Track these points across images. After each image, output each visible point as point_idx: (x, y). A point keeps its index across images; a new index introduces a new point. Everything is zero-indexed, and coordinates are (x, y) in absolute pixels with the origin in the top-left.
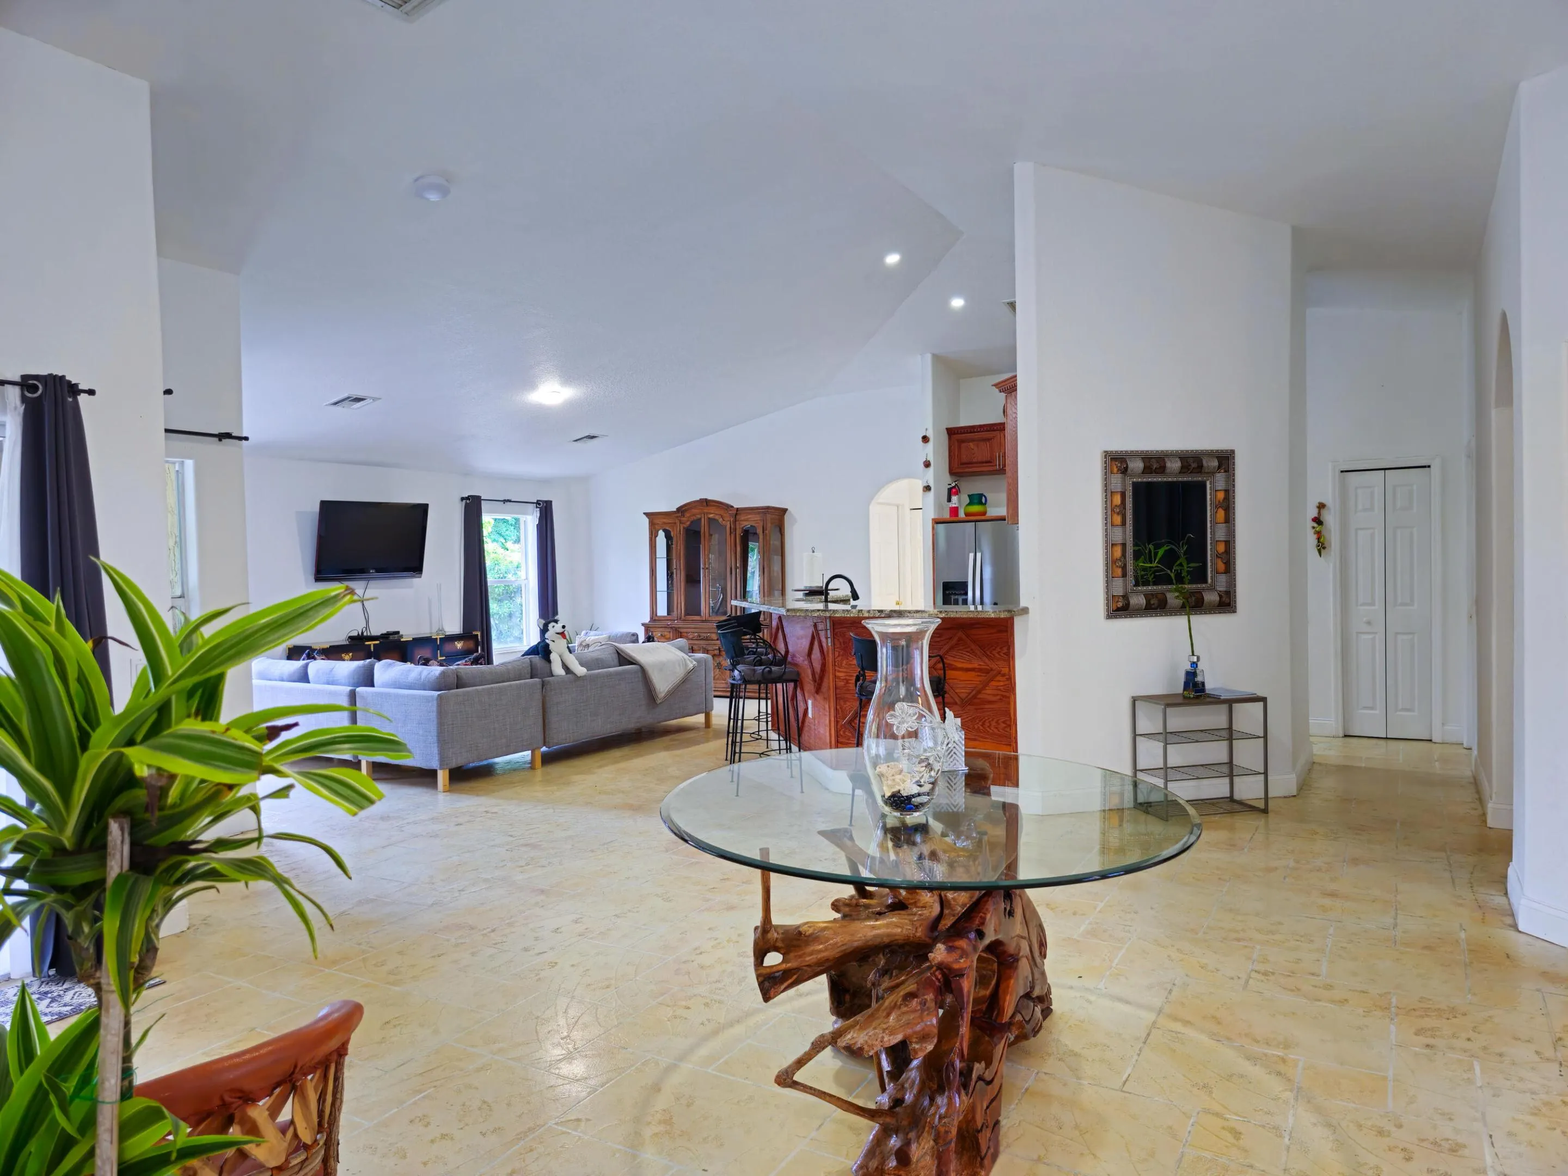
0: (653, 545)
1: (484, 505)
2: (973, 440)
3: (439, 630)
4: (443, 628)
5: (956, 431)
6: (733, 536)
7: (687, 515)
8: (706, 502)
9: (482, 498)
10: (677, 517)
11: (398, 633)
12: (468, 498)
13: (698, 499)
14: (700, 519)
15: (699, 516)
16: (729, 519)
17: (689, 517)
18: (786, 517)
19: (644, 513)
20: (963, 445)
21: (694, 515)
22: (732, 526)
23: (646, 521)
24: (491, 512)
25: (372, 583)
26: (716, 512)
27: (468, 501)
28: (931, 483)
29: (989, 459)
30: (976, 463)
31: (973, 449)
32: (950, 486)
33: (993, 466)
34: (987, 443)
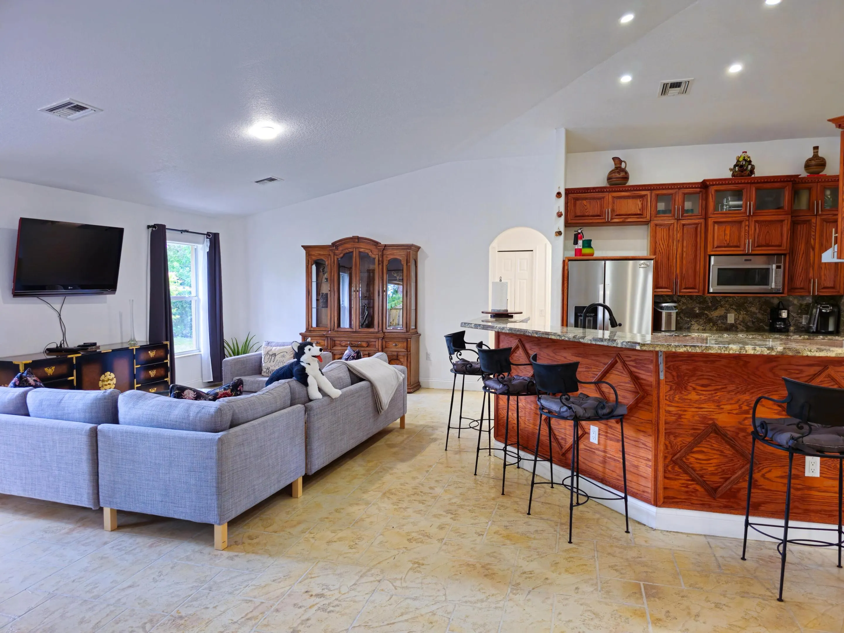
0: (309, 271)
1: (168, 234)
2: (586, 199)
3: (131, 340)
4: (134, 339)
5: (573, 192)
6: (380, 266)
7: (340, 248)
8: (357, 239)
9: (167, 227)
10: (331, 250)
11: (95, 344)
12: (154, 226)
13: (351, 236)
14: (352, 252)
15: (351, 250)
16: (377, 253)
17: (342, 250)
18: (419, 253)
19: (302, 246)
20: (578, 202)
21: (347, 249)
22: (380, 259)
23: (304, 252)
24: (173, 239)
25: (69, 299)
26: (367, 247)
27: (154, 229)
28: (562, 229)
29: (599, 214)
30: (588, 216)
31: (586, 206)
32: (577, 232)
33: (602, 219)
34: (598, 201)
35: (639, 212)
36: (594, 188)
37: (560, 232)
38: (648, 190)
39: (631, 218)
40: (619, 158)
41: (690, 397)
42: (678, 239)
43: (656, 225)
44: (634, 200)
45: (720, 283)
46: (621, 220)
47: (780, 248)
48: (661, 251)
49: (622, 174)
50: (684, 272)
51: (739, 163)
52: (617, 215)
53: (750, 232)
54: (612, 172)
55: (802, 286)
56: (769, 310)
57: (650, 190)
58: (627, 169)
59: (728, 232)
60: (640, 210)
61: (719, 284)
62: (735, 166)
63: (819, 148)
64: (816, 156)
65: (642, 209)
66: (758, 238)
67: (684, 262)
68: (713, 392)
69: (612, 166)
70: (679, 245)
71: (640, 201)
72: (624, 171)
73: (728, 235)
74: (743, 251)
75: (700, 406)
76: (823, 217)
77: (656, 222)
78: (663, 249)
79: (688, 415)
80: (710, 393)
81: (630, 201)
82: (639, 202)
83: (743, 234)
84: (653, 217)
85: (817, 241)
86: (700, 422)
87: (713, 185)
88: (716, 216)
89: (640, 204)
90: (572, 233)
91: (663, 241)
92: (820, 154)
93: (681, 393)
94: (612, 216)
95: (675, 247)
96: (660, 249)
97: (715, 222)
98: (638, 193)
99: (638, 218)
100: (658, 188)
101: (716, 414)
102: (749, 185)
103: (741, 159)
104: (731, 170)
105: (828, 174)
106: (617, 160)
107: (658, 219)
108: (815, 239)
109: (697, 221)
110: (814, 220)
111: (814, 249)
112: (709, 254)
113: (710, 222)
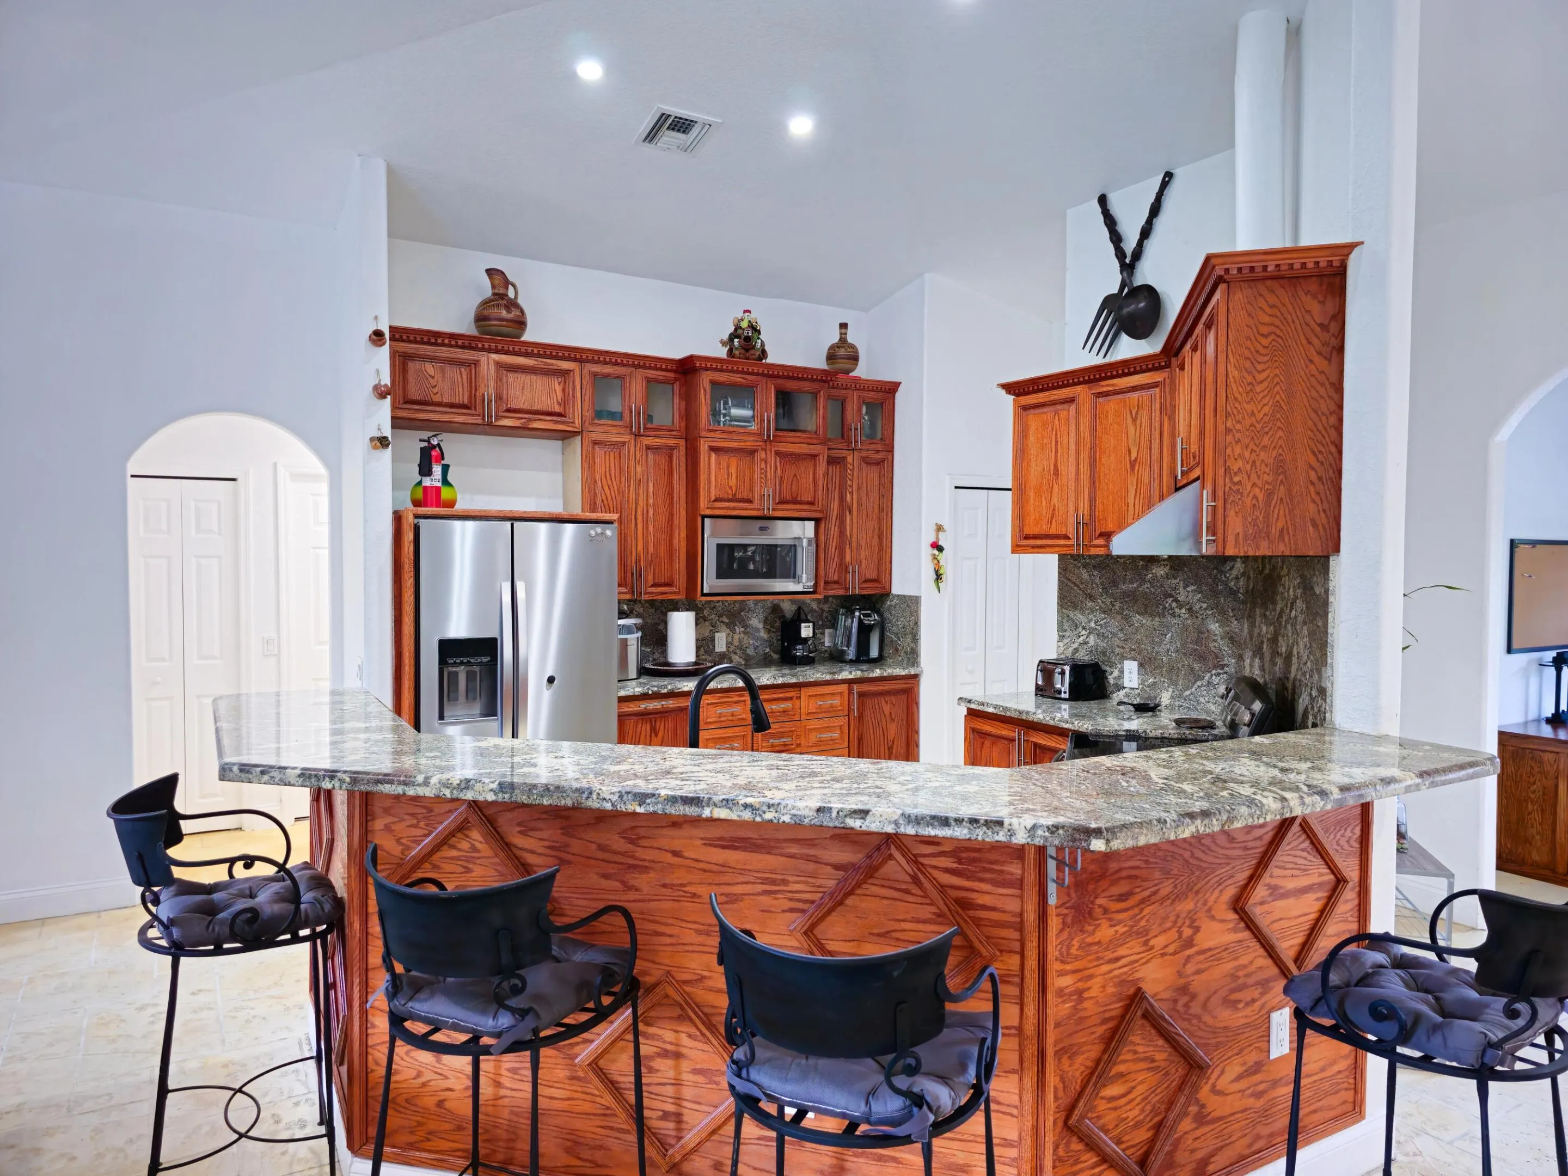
2: (433, 359)
5: (406, 336)
28: (387, 432)
29: (466, 401)
30: (439, 404)
31: (433, 377)
32: (426, 444)
33: (473, 415)
34: (463, 370)
35: (557, 409)
36: (453, 336)
37: (385, 438)
38: (575, 360)
39: (541, 420)
40: (502, 273)
41: (1098, 936)
42: (639, 476)
43: (596, 443)
44: (546, 379)
45: (722, 573)
46: (517, 423)
47: (813, 508)
48: (605, 502)
49: (515, 313)
50: (651, 549)
51: (740, 331)
52: (508, 410)
53: (769, 474)
54: (486, 303)
55: (836, 578)
56: (778, 624)
57: (580, 361)
58: (520, 301)
59: (733, 470)
60: (559, 404)
61: (719, 576)
62: (732, 337)
63: (849, 327)
64: (843, 341)
65: (564, 402)
66: (780, 485)
67: (651, 528)
68: (1136, 910)
69: (486, 288)
70: (641, 491)
71: (559, 383)
72: (513, 304)
73: (734, 476)
74: (759, 510)
75: (1115, 955)
76: (864, 454)
77: (594, 436)
78: (609, 498)
79: (1094, 989)
80: (1130, 913)
81: (537, 380)
82: (556, 385)
83: (757, 475)
84: (587, 423)
85: (855, 497)
86: (1114, 999)
87: (706, 369)
88: (712, 435)
89: (558, 389)
90: (413, 443)
91: (610, 483)
92: (850, 339)
93: (1082, 931)
94: (497, 412)
95: (633, 496)
96: (604, 499)
97: (712, 449)
98: (553, 365)
99: (556, 422)
100: (596, 358)
101: (1143, 964)
102: (764, 380)
103: (744, 324)
104: (723, 343)
105: (864, 377)
106: (497, 278)
107: (598, 429)
108: (852, 493)
109: (671, 442)
110: (850, 459)
111: (850, 512)
112: (702, 513)
113: (704, 446)
